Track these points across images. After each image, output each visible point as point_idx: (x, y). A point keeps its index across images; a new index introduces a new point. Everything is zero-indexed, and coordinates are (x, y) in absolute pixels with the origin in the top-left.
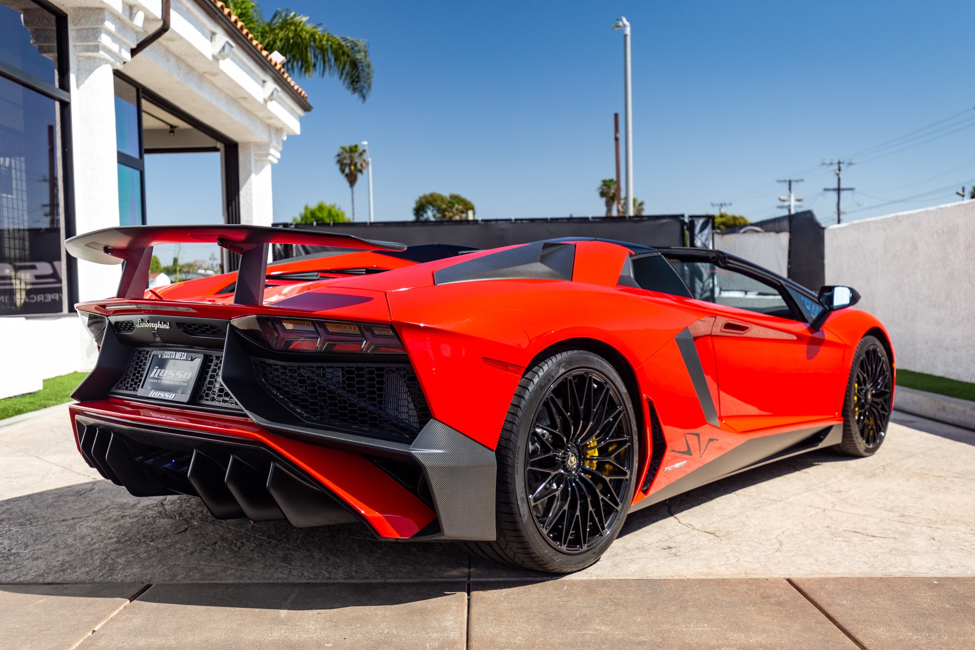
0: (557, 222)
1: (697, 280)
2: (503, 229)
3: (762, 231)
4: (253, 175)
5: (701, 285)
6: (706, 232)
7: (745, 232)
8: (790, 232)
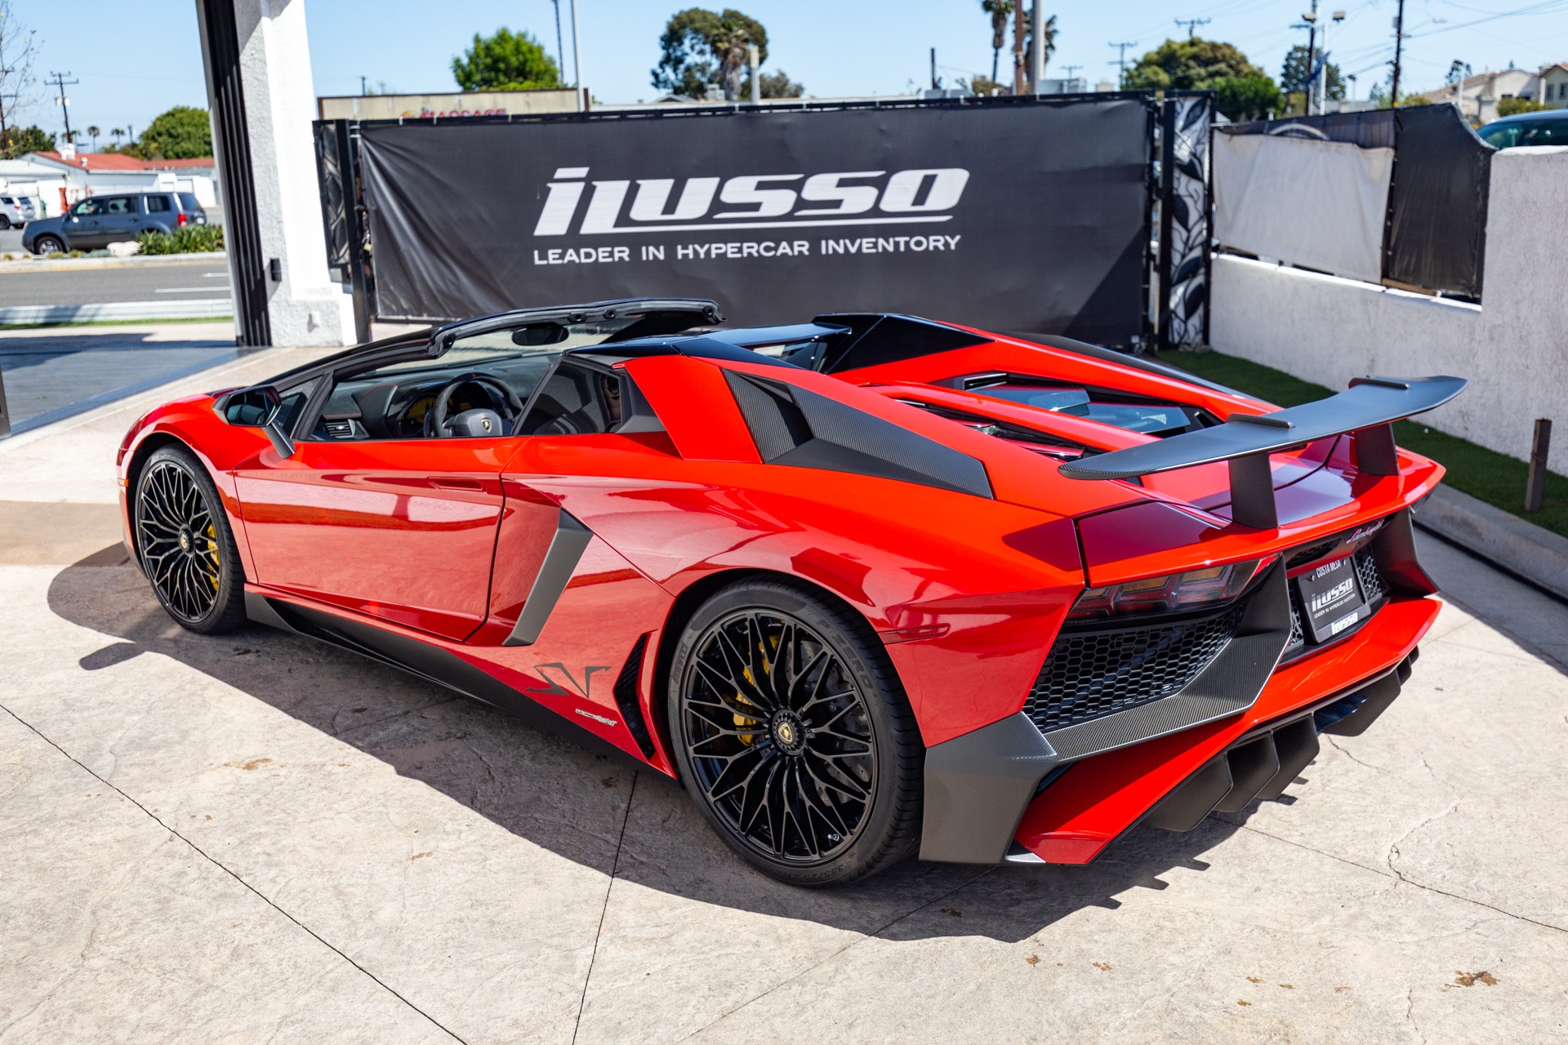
0: (894, 109)
1: (1176, 224)
2: (784, 127)
3: (1324, 137)
4: (265, 21)
5: (1184, 234)
6: (1198, 126)
7: (1281, 134)
8: (1395, 148)
